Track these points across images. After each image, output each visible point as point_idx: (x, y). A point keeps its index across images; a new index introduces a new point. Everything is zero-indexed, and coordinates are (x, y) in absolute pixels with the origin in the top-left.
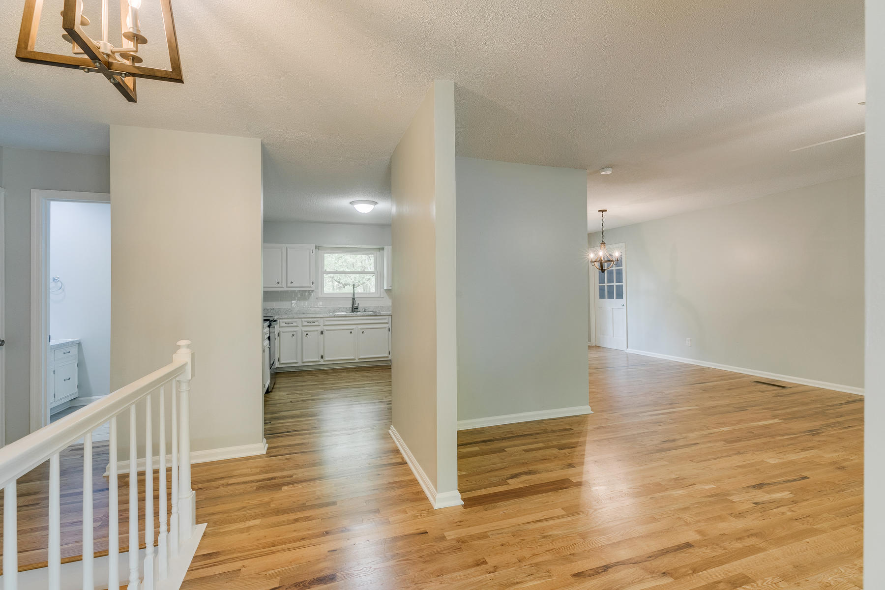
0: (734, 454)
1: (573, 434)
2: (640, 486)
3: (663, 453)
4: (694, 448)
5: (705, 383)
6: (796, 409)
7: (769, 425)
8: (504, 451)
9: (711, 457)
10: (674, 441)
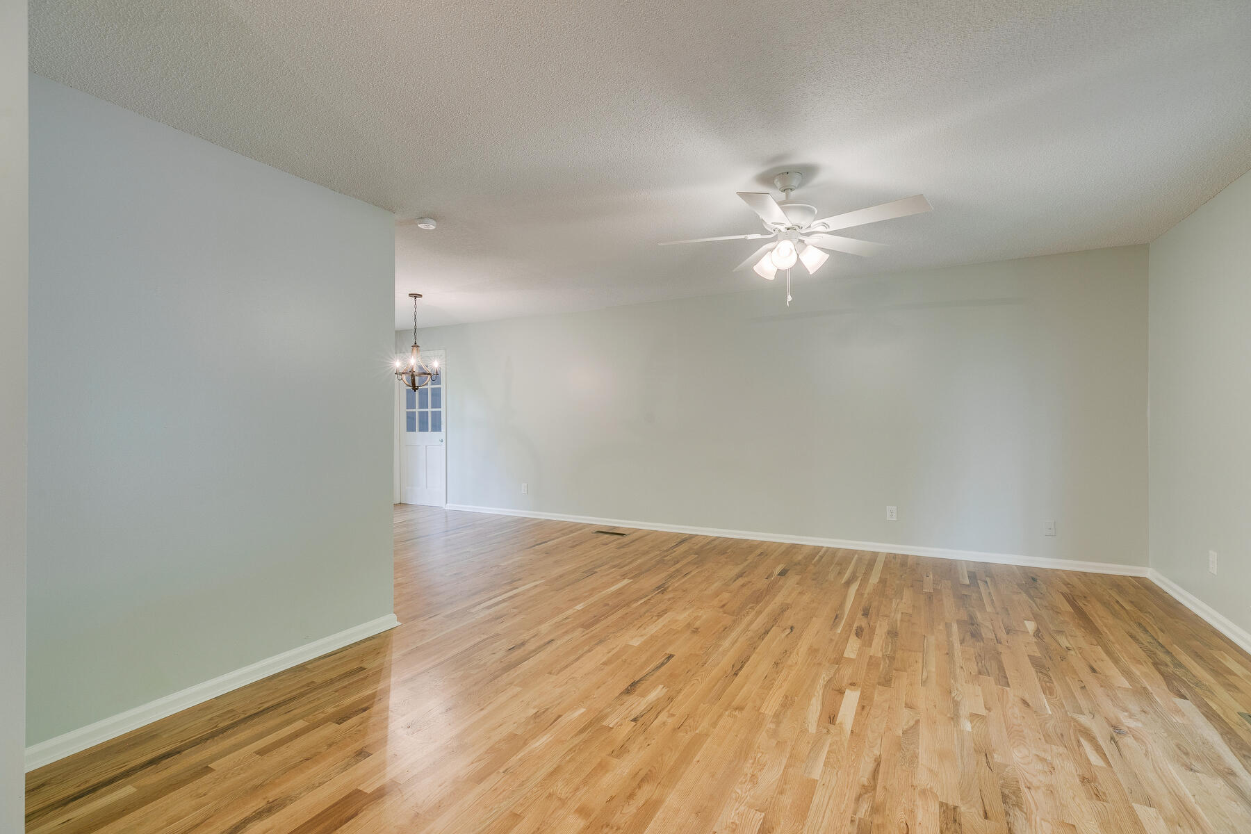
0: (595, 644)
1: (365, 679)
2: (486, 753)
3: (512, 672)
4: (550, 648)
5: (546, 542)
6: (639, 561)
7: (620, 589)
8: (207, 770)
9: (572, 658)
10: (523, 644)
